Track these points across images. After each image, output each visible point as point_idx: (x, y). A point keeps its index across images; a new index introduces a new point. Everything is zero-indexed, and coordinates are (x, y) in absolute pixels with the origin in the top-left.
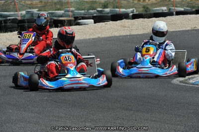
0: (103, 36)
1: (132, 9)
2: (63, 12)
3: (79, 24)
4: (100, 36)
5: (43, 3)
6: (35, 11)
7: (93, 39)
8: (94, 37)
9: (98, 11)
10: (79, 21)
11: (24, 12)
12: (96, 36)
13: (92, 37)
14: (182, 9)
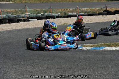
0: (38, 27)
1: (58, 14)
2: (24, 15)
3: (29, 21)
4: (37, 26)
5: (16, 11)
6: (10, 14)
7: (33, 28)
8: (34, 27)
9: (41, 14)
10: (30, 19)
11: (5, 15)
12: (35, 27)
13: (33, 27)
14: (83, 14)
